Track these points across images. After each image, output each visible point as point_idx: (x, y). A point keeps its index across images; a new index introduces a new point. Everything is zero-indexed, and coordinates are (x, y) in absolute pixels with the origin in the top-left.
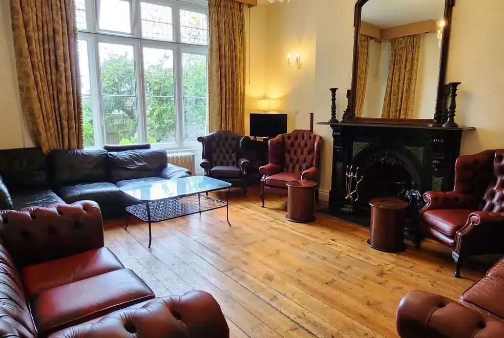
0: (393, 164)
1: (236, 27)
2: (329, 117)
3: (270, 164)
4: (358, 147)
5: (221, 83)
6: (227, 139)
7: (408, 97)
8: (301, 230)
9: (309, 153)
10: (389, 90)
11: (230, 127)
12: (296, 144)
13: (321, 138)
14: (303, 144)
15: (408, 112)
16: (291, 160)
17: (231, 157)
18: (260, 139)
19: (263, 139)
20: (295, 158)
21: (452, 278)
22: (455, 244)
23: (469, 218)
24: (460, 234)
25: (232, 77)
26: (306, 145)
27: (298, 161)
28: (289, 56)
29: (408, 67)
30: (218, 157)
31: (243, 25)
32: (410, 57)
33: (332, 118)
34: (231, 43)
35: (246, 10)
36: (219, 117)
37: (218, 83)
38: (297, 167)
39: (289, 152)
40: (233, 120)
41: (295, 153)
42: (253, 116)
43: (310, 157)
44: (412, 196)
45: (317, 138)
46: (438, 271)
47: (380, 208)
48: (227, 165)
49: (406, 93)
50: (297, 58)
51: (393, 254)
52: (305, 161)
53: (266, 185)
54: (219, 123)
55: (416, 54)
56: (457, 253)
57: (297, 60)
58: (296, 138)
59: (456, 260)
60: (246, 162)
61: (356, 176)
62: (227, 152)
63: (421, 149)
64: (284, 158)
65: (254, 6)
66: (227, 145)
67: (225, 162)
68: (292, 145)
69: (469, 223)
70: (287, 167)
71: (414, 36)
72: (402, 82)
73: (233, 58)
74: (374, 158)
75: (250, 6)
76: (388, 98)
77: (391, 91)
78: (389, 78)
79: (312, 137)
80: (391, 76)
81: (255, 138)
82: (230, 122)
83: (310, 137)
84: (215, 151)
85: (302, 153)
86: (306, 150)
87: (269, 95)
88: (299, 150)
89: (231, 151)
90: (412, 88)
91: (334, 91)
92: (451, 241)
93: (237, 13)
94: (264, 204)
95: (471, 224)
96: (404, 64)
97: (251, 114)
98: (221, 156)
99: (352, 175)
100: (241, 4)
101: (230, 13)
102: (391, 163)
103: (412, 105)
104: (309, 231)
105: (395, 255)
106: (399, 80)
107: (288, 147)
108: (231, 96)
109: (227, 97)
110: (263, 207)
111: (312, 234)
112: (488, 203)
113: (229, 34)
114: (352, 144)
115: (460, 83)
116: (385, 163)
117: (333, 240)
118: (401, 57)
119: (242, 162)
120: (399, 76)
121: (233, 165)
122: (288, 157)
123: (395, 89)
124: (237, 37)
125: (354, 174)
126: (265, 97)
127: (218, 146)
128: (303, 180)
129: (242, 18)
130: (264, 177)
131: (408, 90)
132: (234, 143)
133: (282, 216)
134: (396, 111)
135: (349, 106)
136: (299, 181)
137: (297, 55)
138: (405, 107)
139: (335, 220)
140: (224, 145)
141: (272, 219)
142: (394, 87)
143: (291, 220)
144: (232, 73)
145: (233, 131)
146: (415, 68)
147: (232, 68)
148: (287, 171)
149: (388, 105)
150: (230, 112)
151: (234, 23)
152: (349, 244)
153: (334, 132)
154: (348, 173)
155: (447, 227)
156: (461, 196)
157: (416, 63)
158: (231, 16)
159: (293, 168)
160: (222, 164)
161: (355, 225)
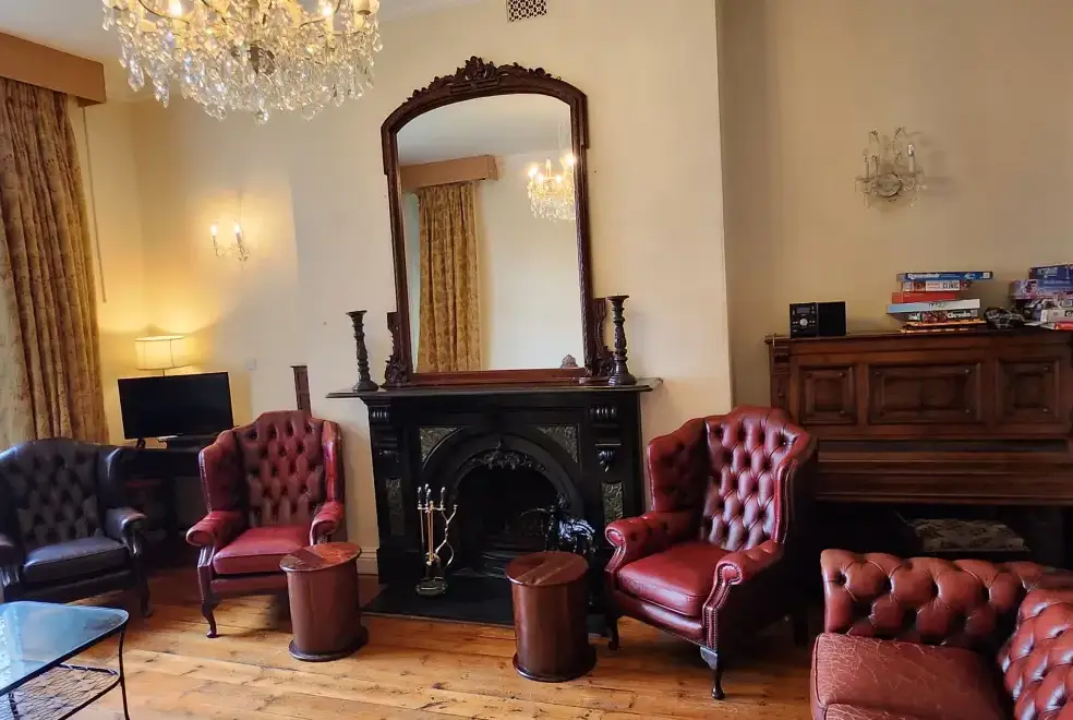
0: (514, 467)
1: (50, 154)
2: (352, 379)
3: (211, 513)
4: (430, 440)
5: (21, 308)
6: (59, 461)
7: (466, 304)
8: (350, 682)
9: (312, 466)
10: (427, 290)
11: (64, 427)
12: (274, 448)
13: (336, 427)
14: (290, 444)
15: (469, 333)
16: (267, 492)
17: (79, 513)
18: (157, 443)
19: (167, 441)
20: (276, 483)
21: (713, 705)
22: (704, 631)
23: (718, 571)
24: (710, 609)
25: (56, 288)
26: (300, 448)
27: (284, 491)
28: (214, 230)
29: (458, 246)
30: (38, 520)
31: (70, 150)
32: (458, 223)
33: (362, 380)
34: (39, 195)
35: (73, 112)
36: (26, 403)
37: (10, 308)
38: (286, 506)
39: (257, 472)
40: (71, 405)
41: (275, 471)
42: (126, 386)
43: (315, 476)
44: (573, 533)
45: (328, 430)
46: (681, 696)
47: (539, 587)
48: (72, 535)
49: (462, 296)
50: (238, 235)
51: (578, 682)
52: (303, 488)
53: (216, 576)
54: (27, 419)
55: (469, 218)
56: (712, 648)
57: (239, 240)
58: (272, 434)
59: (713, 663)
60: (139, 519)
61: (441, 508)
62: (66, 497)
63: (569, 430)
64: (244, 489)
65: (96, 103)
66: (63, 477)
67: (62, 530)
68: (264, 452)
69: (720, 580)
70: (258, 510)
71: (462, 184)
72: (449, 275)
73: (51, 238)
74: (471, 459)
75: (83, 102)
76: (427, 307)
77: (431, 292)
78: (422, 266)
79: (312, 425)
80: (427, 264)
81: (141, 442)
82: (64, 411)
83: (308, 429)
84: (25, 505)
85: (292, 469)
86: (301, 462)
87: (162, 326)
88: (284, 462)
89: (76, 492)
90: (471, 286)
91: (357, 317)
92: (695, 626)
93: (49, 120)
94: (213, 628)
95: (724, 584)
96: (449, 238)
97: (119, 381)
98: (48, 514)
99: (432, 507)
100: (59, 97)
101: (29, 118)
102: (509, 466)
103: (475, 321)
104: (367, 678)
105: (584, 682)
106: (444, 270)
107: (251, 459)
108: (57, 343)
109: (46, 344)
110: (214, 635)
111: (382, 685)
112: (716, 522)
113: (32, 172)
114: (418, 434)
115: (627, 297)
116: (497, 468)
117: (438, 686)
118: (441, 225)
119: (125, 521)
120: (443, 261)
121: (90, 534)
122: (255, 485)
123: (437, 289)
124: (58, 183)
125: (437, 504)
126: (152, 332)
127: (32, 484)
128: (315, 543)
129: (65, 132)
130: (203, 553)
131: (465, 291)
132: (84, 470)
133: (279, 650)
134: (447, 333)
135: (396, 348)
136: (307, 549)
137: (237, 229)
138: (462, 326)
139: (415, 624)
140: (53, 480)
141: (257, 669)
142: (436, 285)
143: (309, 657)
144: (54, 276)
145: (75, 435)
146: (470, 244)
147: (52, 266)
148: (260, 525)
149: (429, 322)
150: (60, 389)
151: (45, 145)
152: (480, 687)
153: (371, 411)
154: (423, 503)
155: (679, 596)
156: (668, 518)
157: (471, 238)
158: (31, 128)
159: (276, 509)
160: (52, 539)
161: (466, 627)
